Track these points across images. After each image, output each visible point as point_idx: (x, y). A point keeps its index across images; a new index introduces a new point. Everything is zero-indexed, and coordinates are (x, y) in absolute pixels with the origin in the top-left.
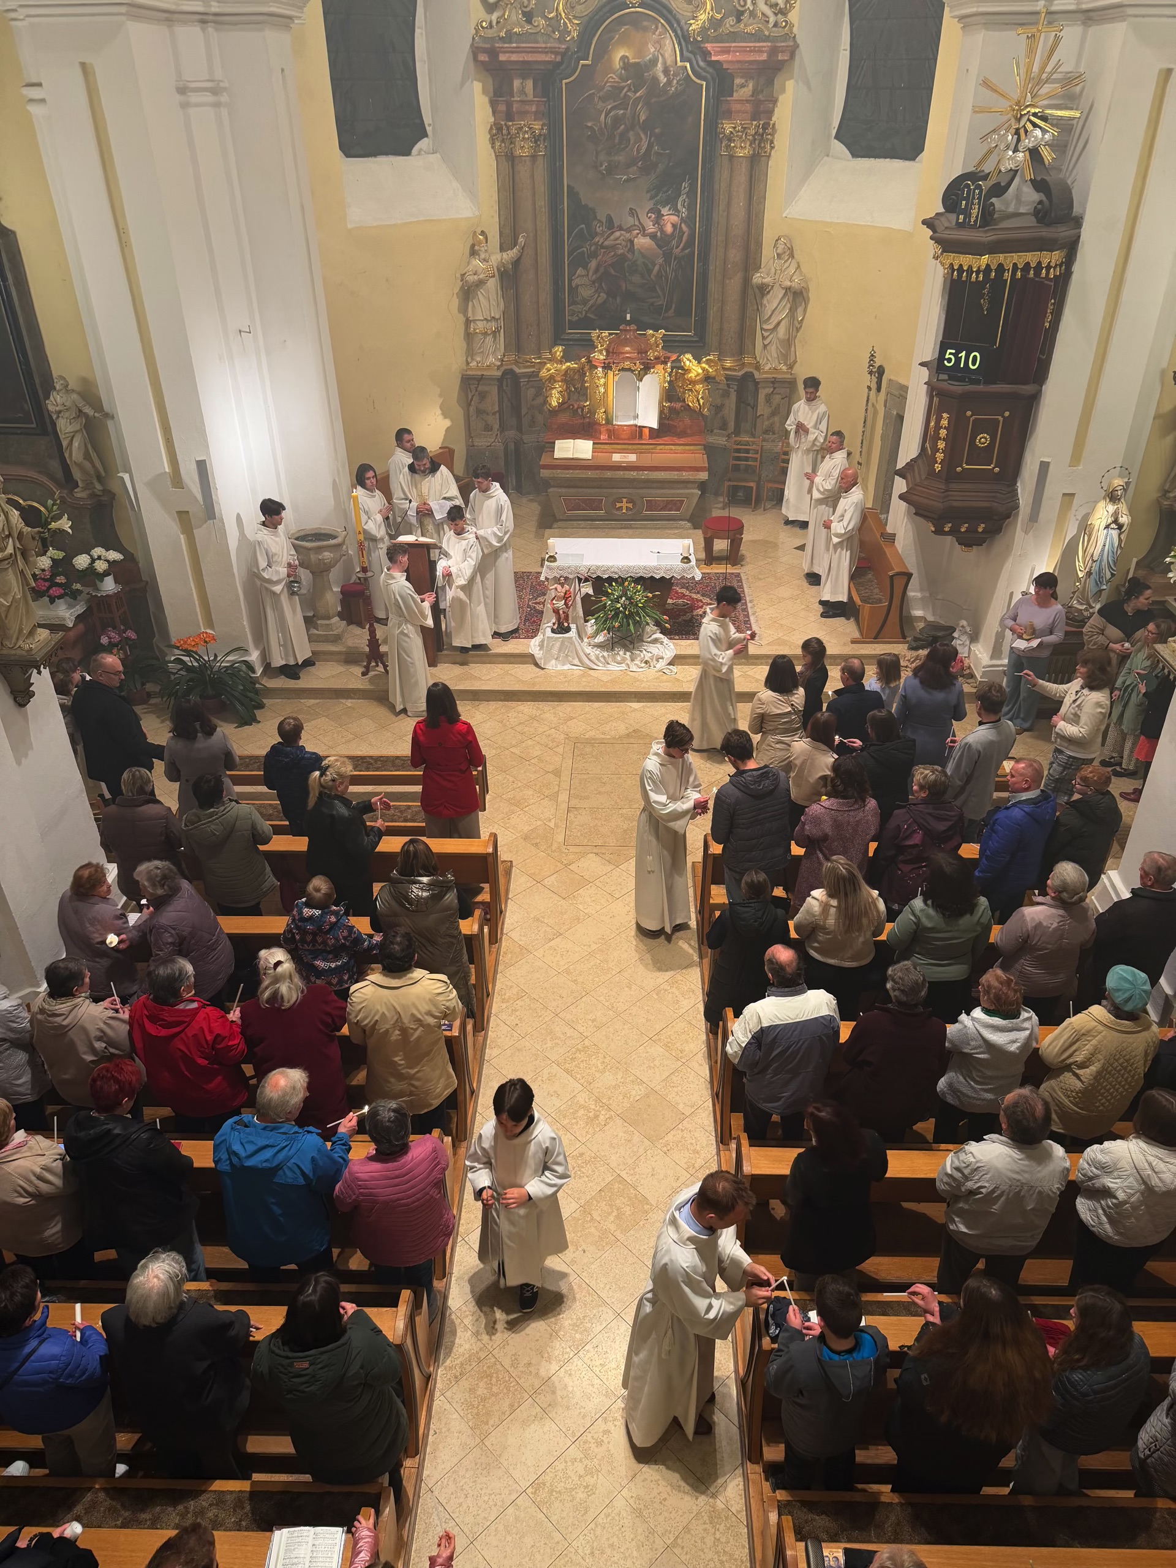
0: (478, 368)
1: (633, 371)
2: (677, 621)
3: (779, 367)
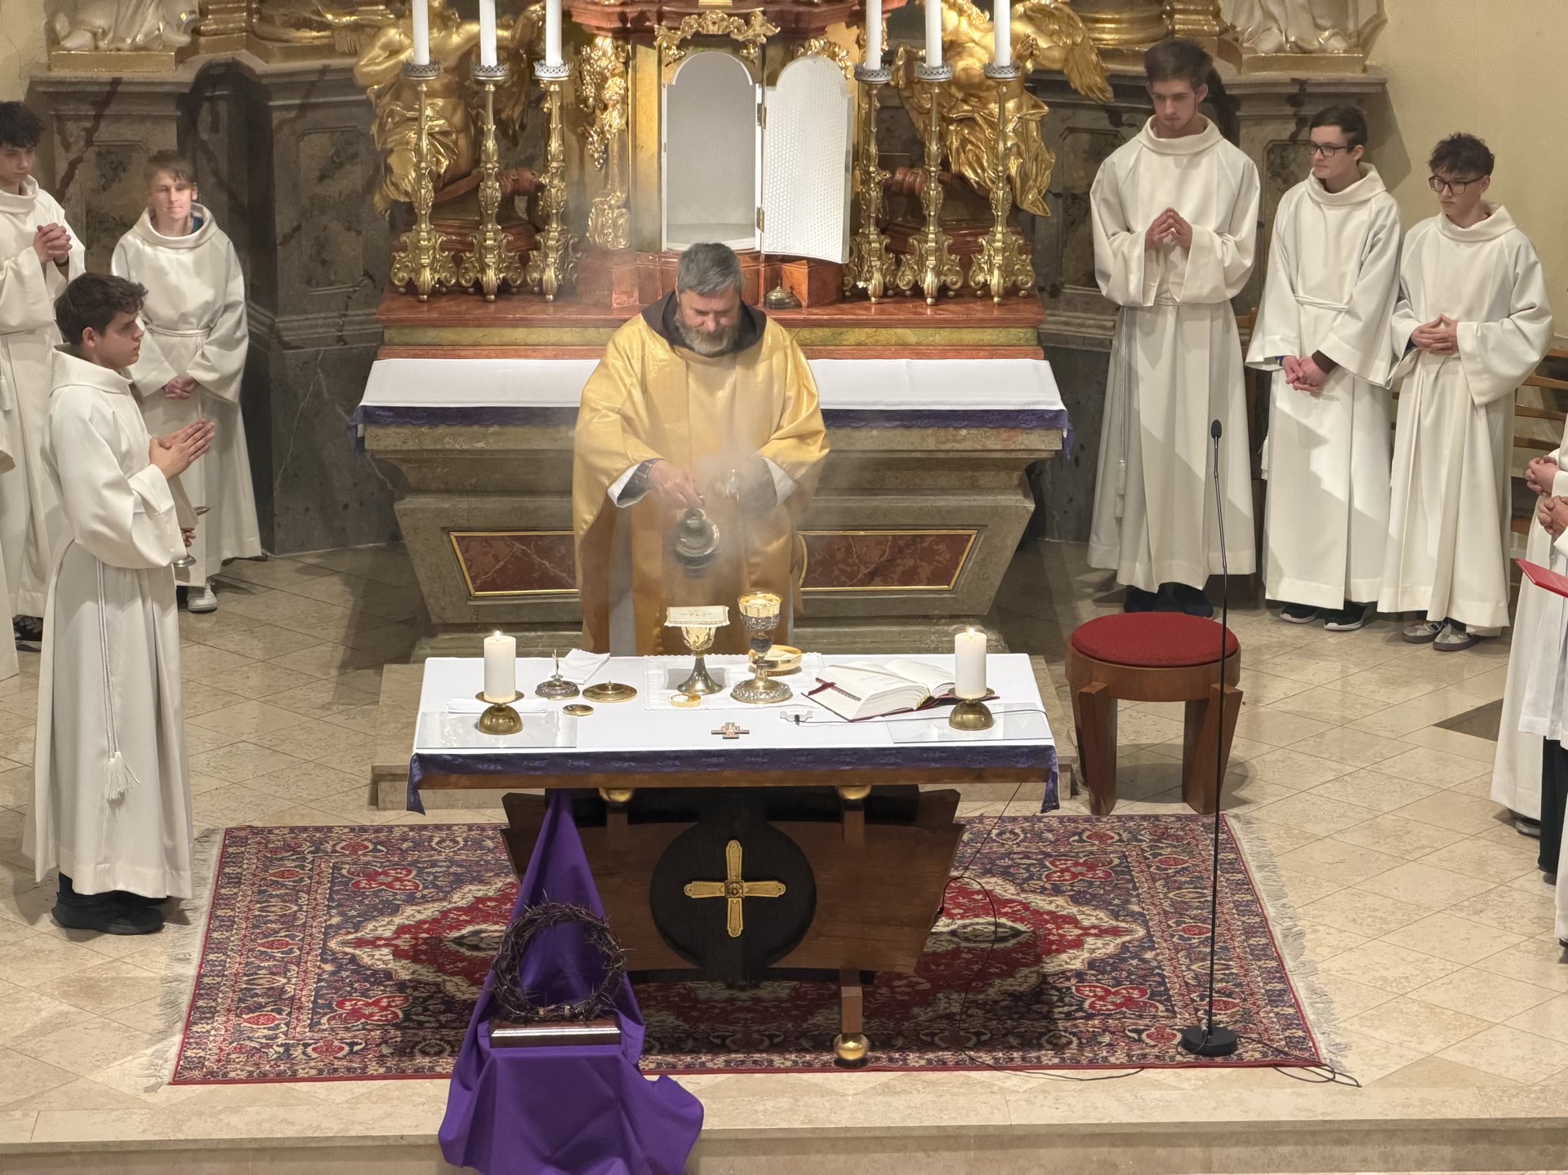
0: (96, 55)
1: (737, 47)
2: (981, 997)
3: (1316, 43)
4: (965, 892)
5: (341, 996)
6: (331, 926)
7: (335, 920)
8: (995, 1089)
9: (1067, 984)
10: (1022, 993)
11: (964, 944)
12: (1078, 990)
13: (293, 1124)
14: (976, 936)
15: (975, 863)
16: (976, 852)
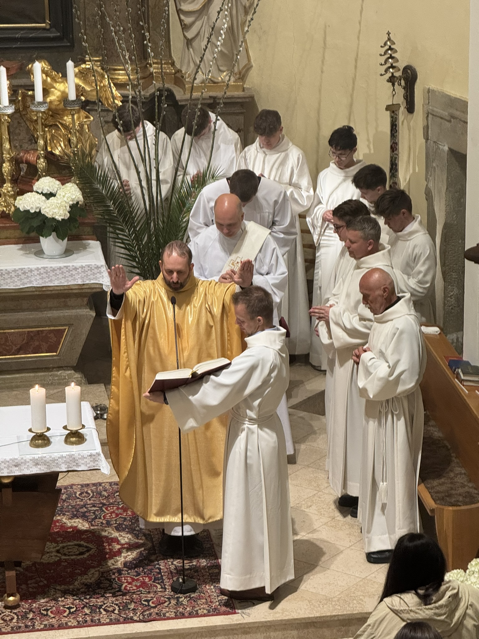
3: (220, 78)
4: (63, 527)
9: (113, 577)
11: (63, 557)
12: (118, 579)
15: (69, 512)
16: (69, 505)
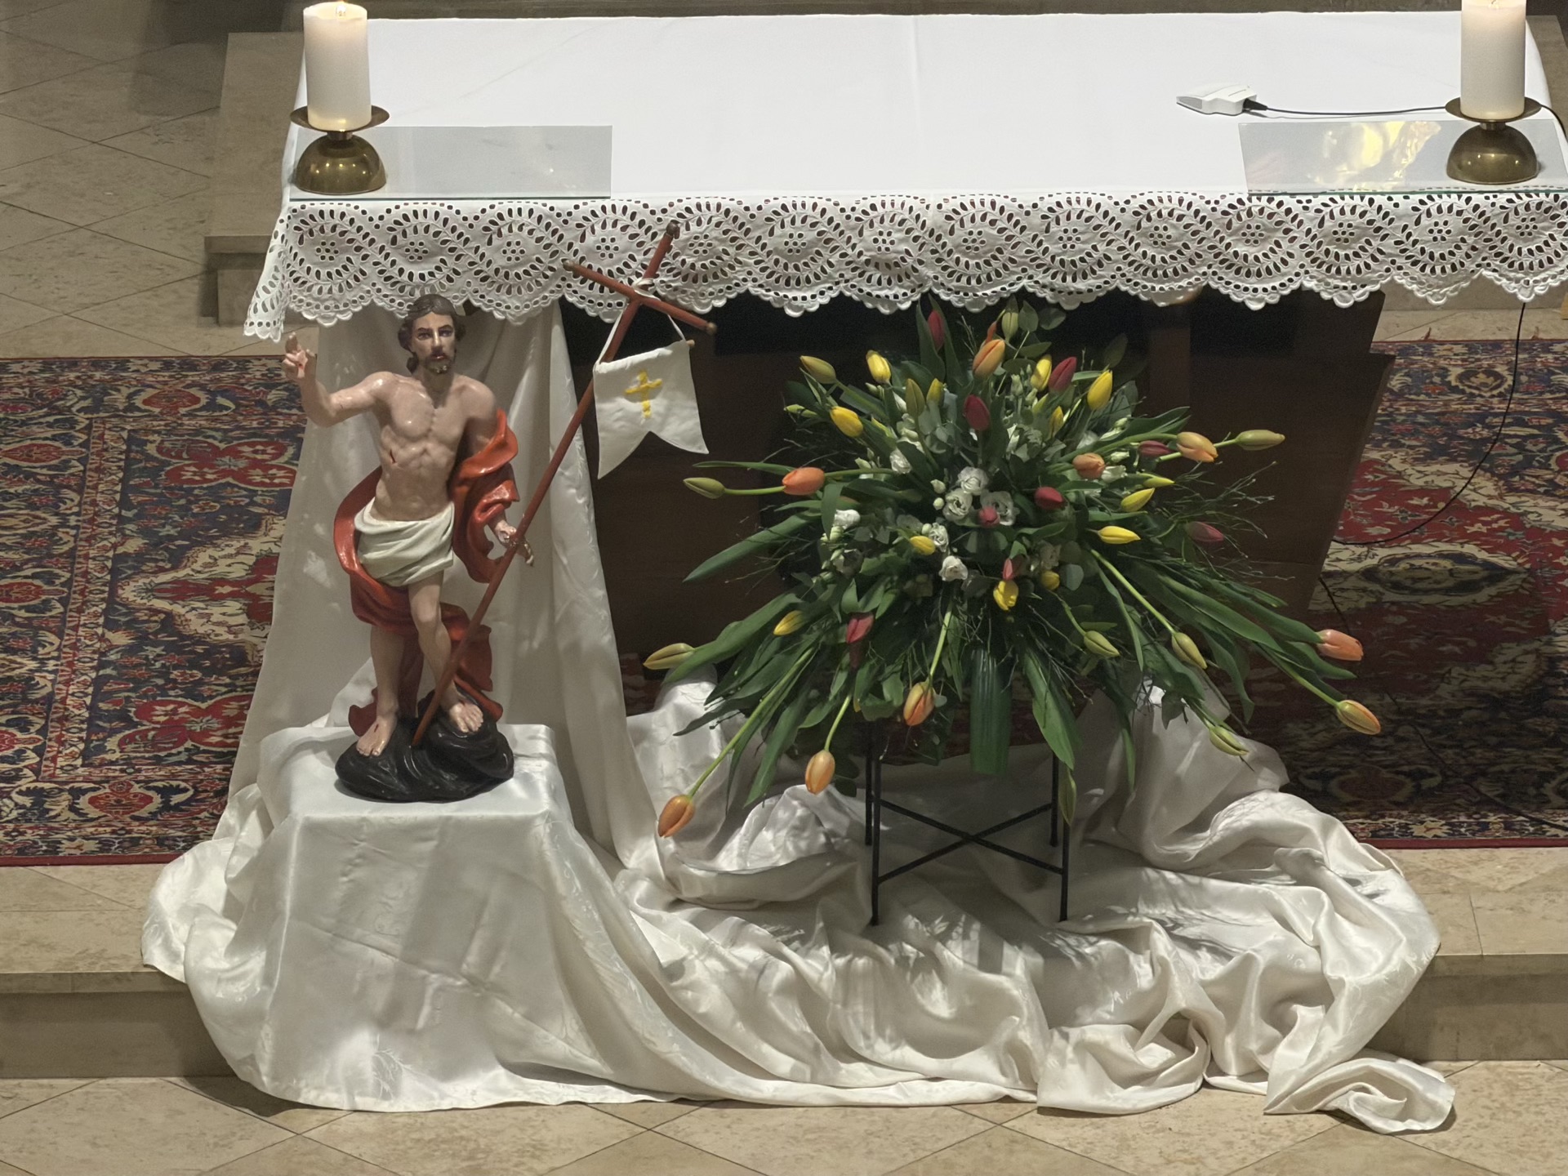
2: (1425, 701)
4: (1393, 489)
5: (145, 695)
6: (126, 554)
7: (133, 545)
8: (1451, 884)
10: (1506, 694)
11: (1391, 596)
13: (51, 948)
14: (1415, 580)
15: (1413, 434)
16: (1418, 412)
